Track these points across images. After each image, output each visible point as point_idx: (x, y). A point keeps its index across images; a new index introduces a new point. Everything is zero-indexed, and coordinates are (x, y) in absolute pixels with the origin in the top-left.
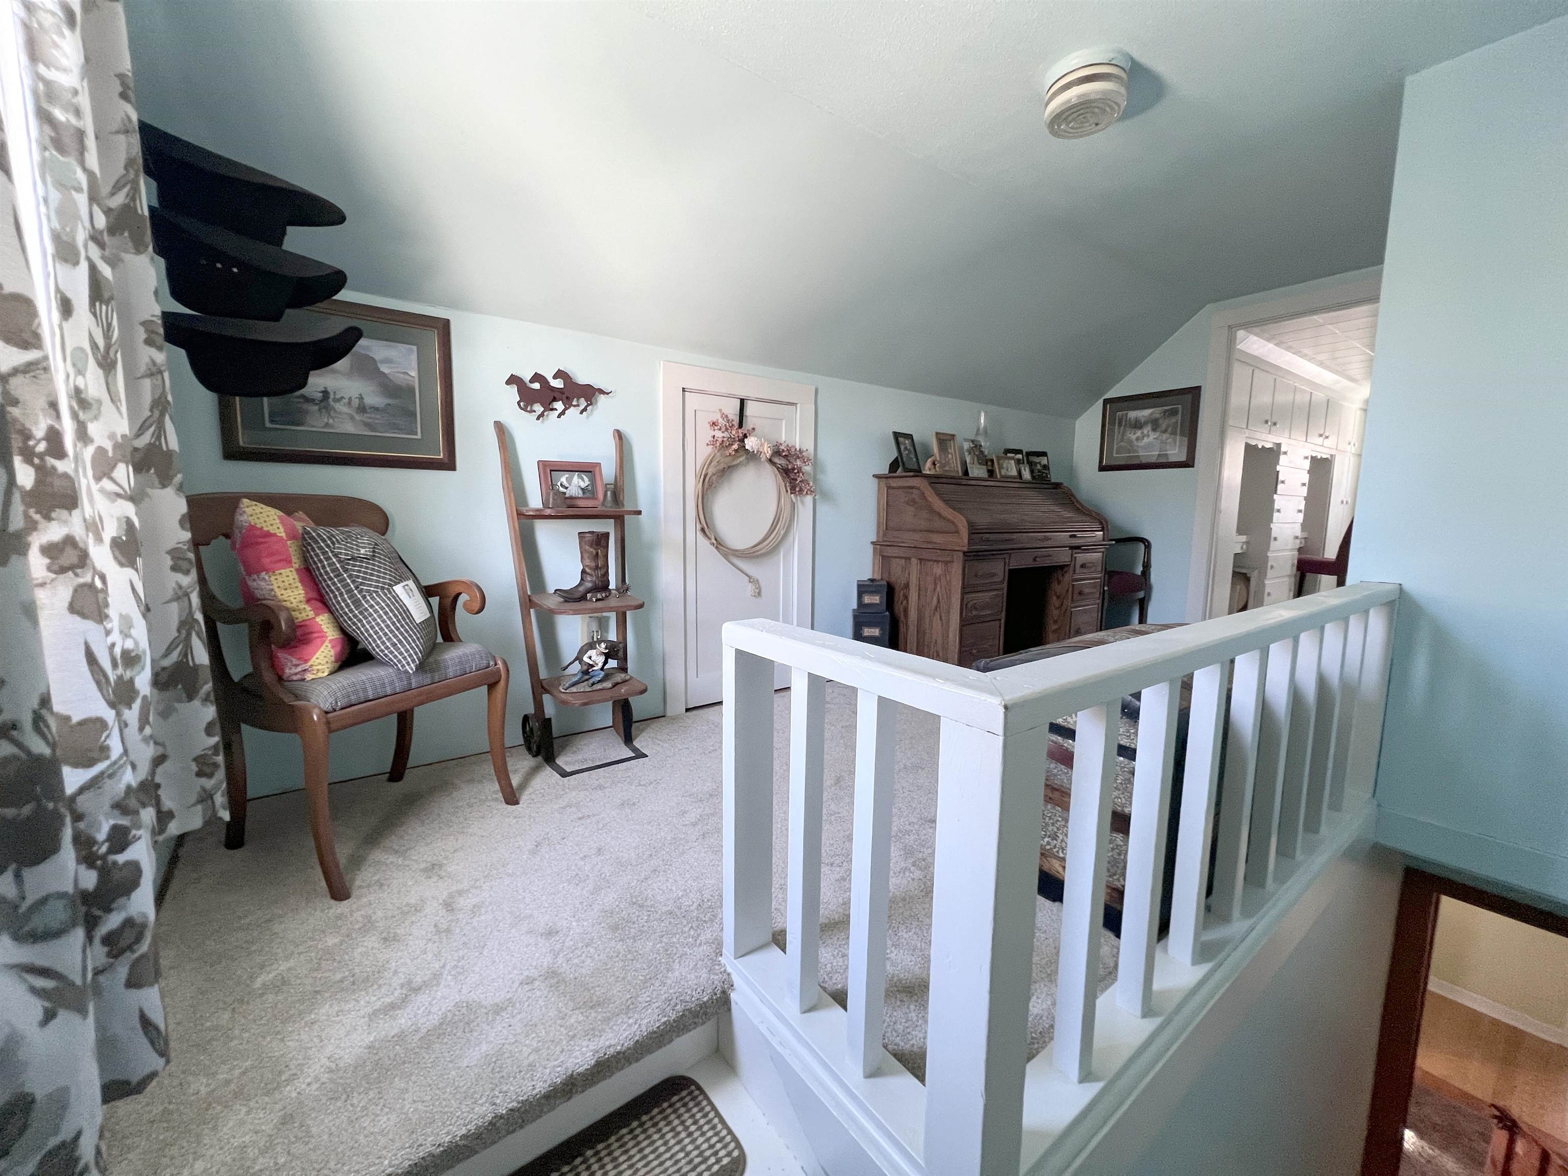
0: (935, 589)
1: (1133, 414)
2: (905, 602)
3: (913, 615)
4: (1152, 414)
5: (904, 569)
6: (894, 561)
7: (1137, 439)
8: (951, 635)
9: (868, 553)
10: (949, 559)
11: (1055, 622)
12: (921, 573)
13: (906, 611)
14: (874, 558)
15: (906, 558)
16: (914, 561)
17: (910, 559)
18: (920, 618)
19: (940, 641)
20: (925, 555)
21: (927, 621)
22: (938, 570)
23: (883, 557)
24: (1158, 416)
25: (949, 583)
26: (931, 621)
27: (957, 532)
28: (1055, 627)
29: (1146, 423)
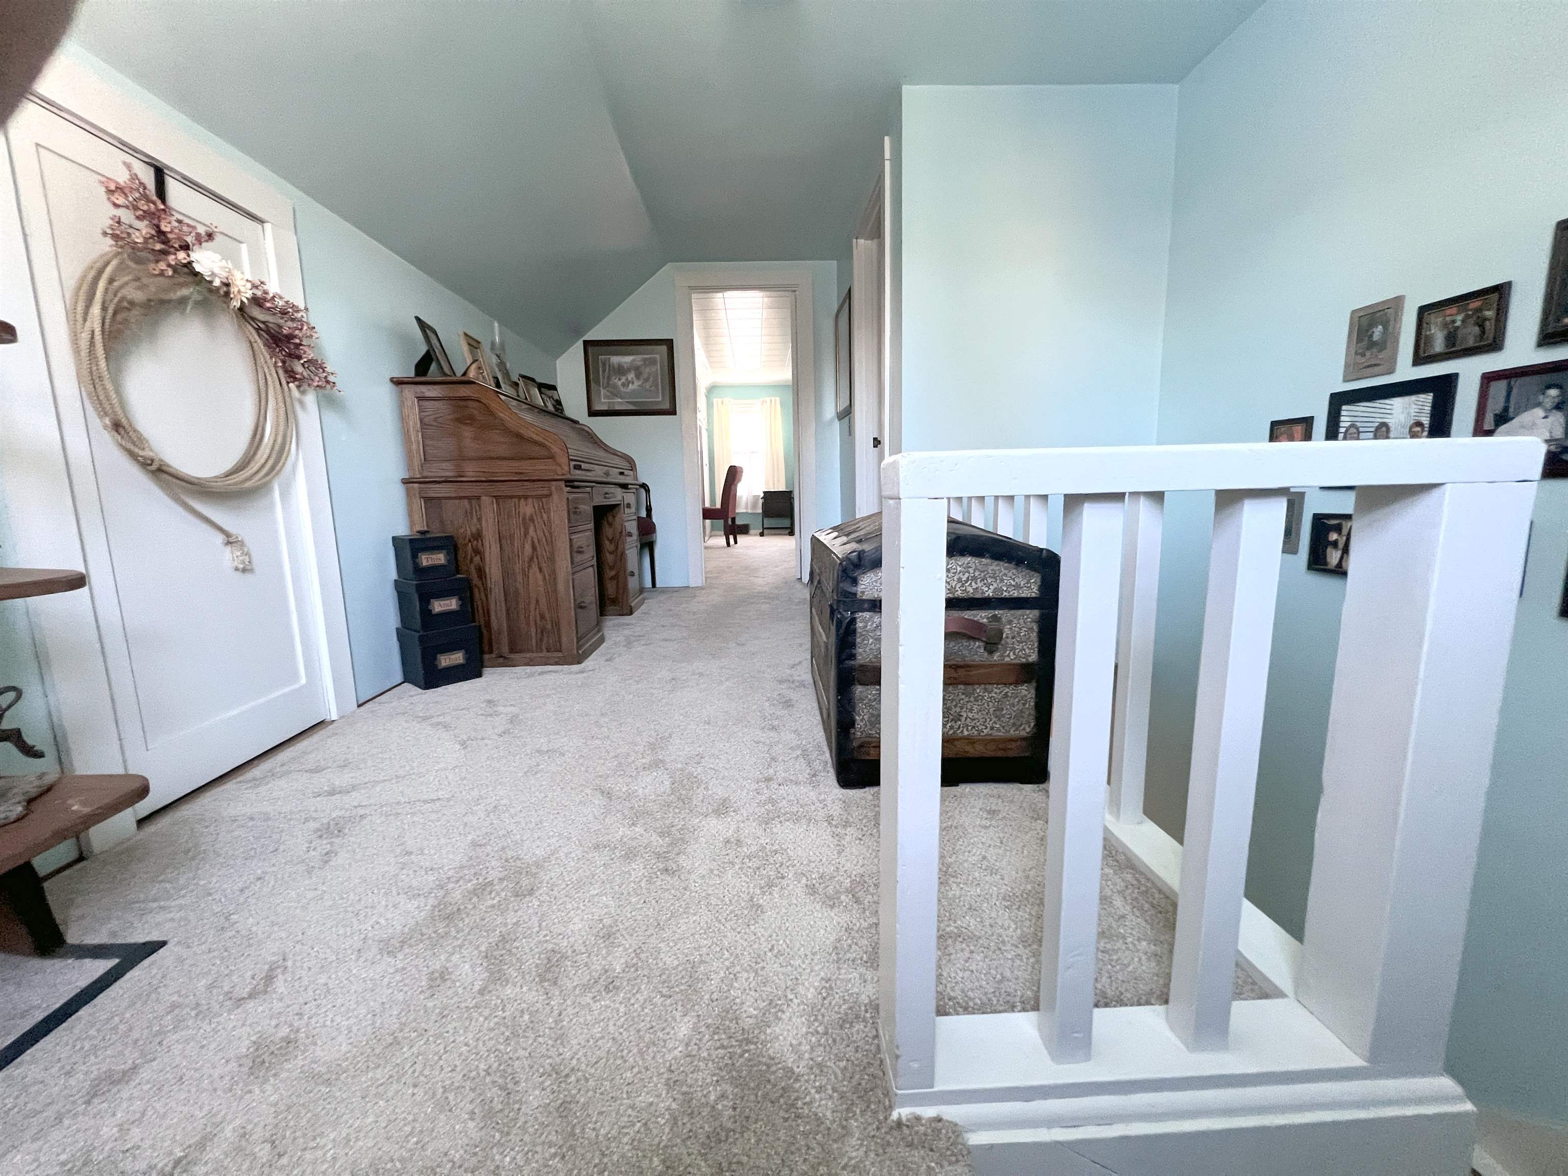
0: (526, 533)
1: (615, 360)
2: (477, 559)
3: (494, 571)
4: (634, 360)
5: (468, 514)
6: (449, 505)
7: (623, 385)
8: (561, 587)
9: (396, 497)
10: (545, 492)
11: (611, 568)
12: (499, 514)
13: (481, 572)
14: (410, 504)
15: (469, 498)
16: (485, 500)
17: (478, 498)
18: (507, 574)
19: (543, 601)
20: (504, 489)
21: (520, 578)
22: (527, 508)
23: (427, 500)
24: (639, 363)
25: (548, 524)
26: (526, 575)
27: (552, 457)
28: (613, 573)
29: (629, 370)
